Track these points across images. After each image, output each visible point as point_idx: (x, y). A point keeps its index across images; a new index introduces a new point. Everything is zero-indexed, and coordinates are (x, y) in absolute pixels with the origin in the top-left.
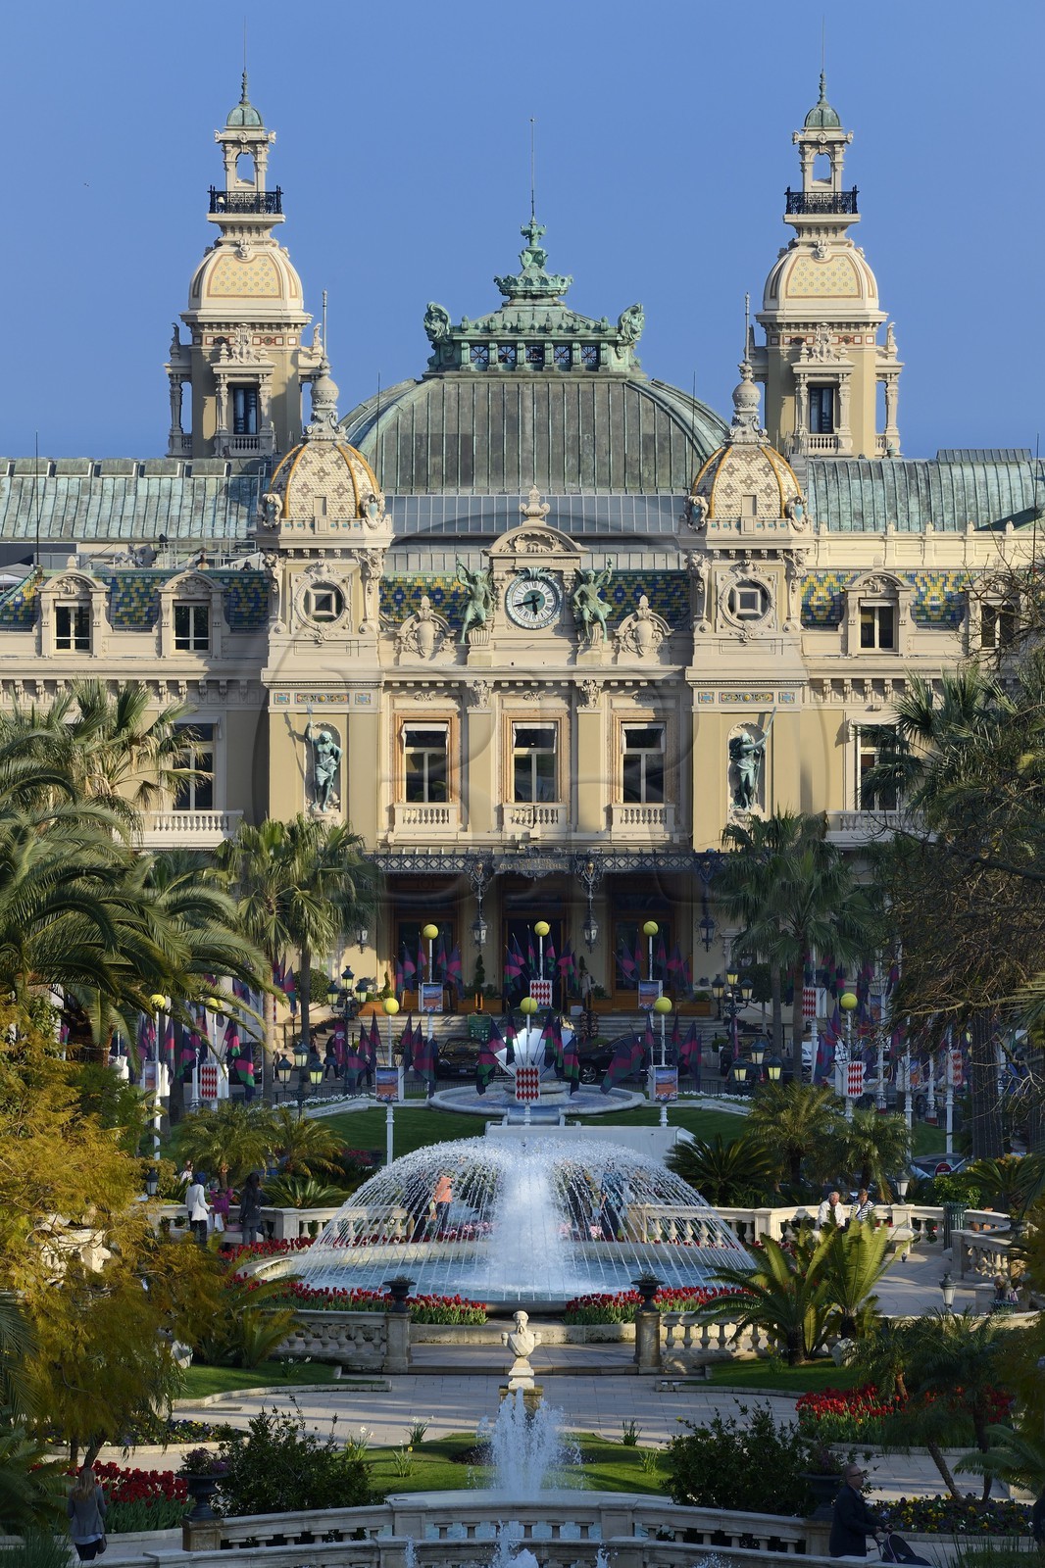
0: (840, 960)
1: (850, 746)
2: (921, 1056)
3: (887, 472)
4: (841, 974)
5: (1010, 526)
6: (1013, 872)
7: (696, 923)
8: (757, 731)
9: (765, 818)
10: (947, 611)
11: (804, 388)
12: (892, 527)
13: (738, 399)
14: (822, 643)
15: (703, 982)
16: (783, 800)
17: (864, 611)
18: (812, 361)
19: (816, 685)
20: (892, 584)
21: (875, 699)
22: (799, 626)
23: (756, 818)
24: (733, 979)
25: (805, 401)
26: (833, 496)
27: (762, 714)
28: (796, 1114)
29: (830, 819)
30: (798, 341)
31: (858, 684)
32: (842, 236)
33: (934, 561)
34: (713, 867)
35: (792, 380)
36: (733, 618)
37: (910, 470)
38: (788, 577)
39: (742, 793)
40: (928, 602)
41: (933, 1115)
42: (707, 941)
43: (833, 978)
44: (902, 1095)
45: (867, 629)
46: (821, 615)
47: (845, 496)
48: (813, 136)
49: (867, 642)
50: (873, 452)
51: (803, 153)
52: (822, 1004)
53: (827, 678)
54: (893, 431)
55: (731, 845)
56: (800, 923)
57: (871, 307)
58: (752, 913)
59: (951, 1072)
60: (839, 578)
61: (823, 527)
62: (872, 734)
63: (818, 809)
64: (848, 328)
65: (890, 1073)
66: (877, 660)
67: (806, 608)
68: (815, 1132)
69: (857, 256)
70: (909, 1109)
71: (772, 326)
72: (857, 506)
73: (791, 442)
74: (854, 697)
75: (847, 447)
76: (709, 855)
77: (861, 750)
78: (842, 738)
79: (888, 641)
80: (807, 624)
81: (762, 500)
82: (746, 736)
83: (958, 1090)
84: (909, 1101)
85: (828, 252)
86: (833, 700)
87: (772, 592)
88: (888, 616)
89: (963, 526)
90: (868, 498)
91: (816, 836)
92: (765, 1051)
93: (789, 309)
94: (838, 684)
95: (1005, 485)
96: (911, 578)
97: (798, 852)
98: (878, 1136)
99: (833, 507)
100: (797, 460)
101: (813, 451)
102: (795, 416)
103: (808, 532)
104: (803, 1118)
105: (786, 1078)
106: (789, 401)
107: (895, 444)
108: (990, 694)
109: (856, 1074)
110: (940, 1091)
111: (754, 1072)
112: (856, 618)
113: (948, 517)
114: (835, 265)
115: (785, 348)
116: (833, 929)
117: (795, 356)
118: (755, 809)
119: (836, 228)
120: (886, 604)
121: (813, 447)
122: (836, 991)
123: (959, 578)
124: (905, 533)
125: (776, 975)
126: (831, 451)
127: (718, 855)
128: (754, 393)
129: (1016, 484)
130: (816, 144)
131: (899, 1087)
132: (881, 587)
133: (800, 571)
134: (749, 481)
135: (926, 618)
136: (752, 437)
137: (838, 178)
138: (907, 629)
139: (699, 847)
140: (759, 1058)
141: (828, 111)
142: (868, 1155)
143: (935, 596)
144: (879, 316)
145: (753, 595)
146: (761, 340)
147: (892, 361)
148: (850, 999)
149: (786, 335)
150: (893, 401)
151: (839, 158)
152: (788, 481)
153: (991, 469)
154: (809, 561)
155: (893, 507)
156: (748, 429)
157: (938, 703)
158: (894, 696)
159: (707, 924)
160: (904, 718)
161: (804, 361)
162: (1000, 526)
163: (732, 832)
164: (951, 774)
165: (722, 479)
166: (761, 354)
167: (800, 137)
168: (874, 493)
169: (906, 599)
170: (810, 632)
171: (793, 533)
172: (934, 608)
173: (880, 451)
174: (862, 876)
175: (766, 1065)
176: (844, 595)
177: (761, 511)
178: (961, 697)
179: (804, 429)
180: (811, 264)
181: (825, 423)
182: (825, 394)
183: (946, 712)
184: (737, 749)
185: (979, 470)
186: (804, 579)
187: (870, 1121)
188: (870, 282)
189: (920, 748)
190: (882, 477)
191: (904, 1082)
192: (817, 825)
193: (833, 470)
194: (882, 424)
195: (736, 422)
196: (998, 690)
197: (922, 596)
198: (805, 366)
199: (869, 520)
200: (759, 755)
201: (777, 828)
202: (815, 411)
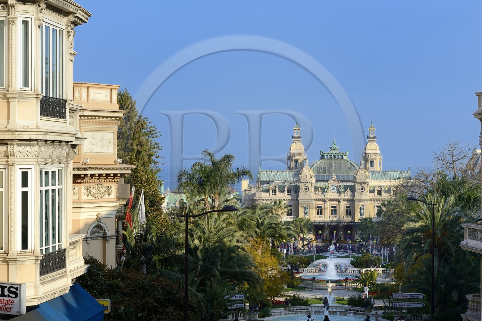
0: (374, 236)
1: (376, 208)
2: (384, 248)
3: (381, 172)
4: (374, 238)
5: (396, 180)
6: (394, 225)
7: (355, 231)
8: (363, 206)
9: (364, 218)
10: (388, 191)
11: (370, 161)
12: (381, 180)
13: (361, 163)
14: (372, 195)
15: (356, 239)
16: (366, 215)
17: (377, 190)
18: (371, 158)
19: (371, 200)
20: (381, 187)
21: (379, 202)
22: (369, 192)
23: (363, 218)
24: (360, 239)
25: (370, 163)
26: (373, 175)
27: (364, 204)
28: (367, 256)
29: (373, 218)
30: (369, 155)
31: (377, 200)
32: (374, 142)
33: (386, 184)
34: (357, 224)
35: (368, 160)
36: (360, 191)
37: (383, 172)
38: (367, 186)
39: (361, 214)
40: (386, 189)
41: (386, 257)
42: (356, 234)
43: (373, 239)
44: (382, 254)
45: (378, 193)
46: (372, 191)
47: (375, 176)
48: (371, 129)
49: (378, 195)
50: (379, 170)
51: (369, 131)
52: (371, 242)
53: (372, 199)
54: (381, 167)
55: (360, 221)
56: (368, 232)
57: (378, 151)
58: (362, 230)
59: (388, 251)
60: (374, 186)
61: (372, 179)
62: (378, 207)
63: (371, 217)
64: (375, 154)
65: (380, 251)
66: (379, 197)
67: (370, 190)
68: (369, 259)
69: (377, 144)
70: (382, 256)
71: (366, 153)
72: (377, 177)
73: (368, 168)
74: (376, 202)
75: (375, 169)
76: (357, 223)
77: (377, 209)
78: (374, 207)
79: (380, 195)
80: (370, 192)
81: (364, 176)
82: (362, 207)
83: (389, 253)
84: (382, 255)
85: (373, 144)
86: (373, 202)
87: (365, 188)
88: (380, 191)
89: (390, 180)
90: (378, 176)
91: (371, 220)
92: (364, 248)
93: (368, 151)
94: (374, 200)
95: (396, 174)
96: (383, 186)
97: (368, 222)
98: (378, 259)
99: (373, 177)
100: (369, 171)
101: (371, 170)
102: (369, 165)
103: (370, 180)
104: (368, 257)
105: (366, 251)
106: (368, 163)
107: (382, 169)
108: (393, 201)
109: (375, 251)
110: (387, 253)
111: (362, 251)
112: (376, 192)
113: (388, 178)
114: (373, 145)
115: (367, 156)
116: (373, 232)
117: (368, 157)
118: (363, 216)
119: (374, 141)
120: (380, 190)
121: (371, 169)
122: (373, 240)
123: (390, 186)
124: (383, 180)
125: (365, 238)
126: (373, 170)
127: (358, 222)
128: (363, 162)
129: (397, 174)
130: (371, 130)
131: (381, 253)
132: (379, 187)
133: (369, 185)
134: (362, 173)
135: (385, 191)
136: (362, 168)
137: (374, 134)
138: (383, 193)
139: (355, 222)
140: (363, 249)
141: (373, 126)
142: (376, 262)
143: (387, 189)
144: (380, 152)
145: (363, 188)
146: (364, 155)
147: (381, 158)
148: (375, 241)
149: (367, 154)
150: (381, 163)
151: (374, 132)
152: (367, 173)
153: (394, 172)
154: (370, 184)
155: (381, 177)
156: (362, 167)
157: (386, 203)
158: (381, 202)
159: (356, 232)
160: (382, 205)
161: (369, 158)
162: (395, 180)
163: (360, 219)
164: (387, 212)
165: (359, 173)
166: (363, 157)
167: (369, 129)
168: (379, 175)
169: (383, 189)
170: (370, 193)
171: (368, 180)
172: (386, 190)
173: (380, 170)
174: (376, 225)
175: (364, 250)
176: (375, 188)
177: (364, 177)
178: (389, 202)
179: (370, 167)
180: (370, 145)
181: (372, 166)
182: (372, 162)
183: (387, 204)
184: (360, 209)
185: (393, 172)
186: (369, 186)
187: (377, 257)
188: (378, 148)
189: (384, 209)
190: (380, 173)
191: (382, 253)
192: (371, 219)
193: (373, 172)
194: (380, 166)
195: (360, 166)
196: (394, 201)
197: (385, 189)
198: (370, 159)
199: (378, 179)
200: (363, 209)
201: (366, 219)
202: (371, 164)
